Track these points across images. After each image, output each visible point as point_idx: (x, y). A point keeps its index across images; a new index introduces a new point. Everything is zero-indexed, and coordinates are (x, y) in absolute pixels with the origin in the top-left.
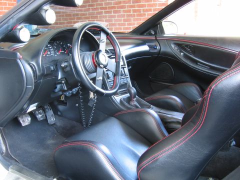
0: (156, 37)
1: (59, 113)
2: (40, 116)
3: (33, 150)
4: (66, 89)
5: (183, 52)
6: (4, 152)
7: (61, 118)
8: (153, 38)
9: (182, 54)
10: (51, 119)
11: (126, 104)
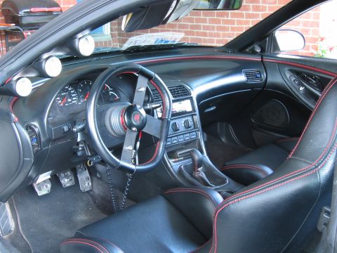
0: (262, 58)
1: (98, 175)
2: (66, 180)
3: (54, 229)
4: (90, 154)
5: (303, 86)
6: (13, 229)
7: (100, 182)
8: (258, 59)
9: (301, 89)
10: (85, 184)
11: (187, 175)
